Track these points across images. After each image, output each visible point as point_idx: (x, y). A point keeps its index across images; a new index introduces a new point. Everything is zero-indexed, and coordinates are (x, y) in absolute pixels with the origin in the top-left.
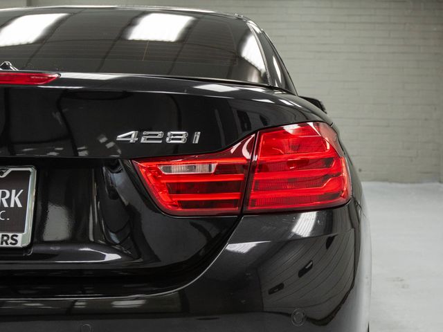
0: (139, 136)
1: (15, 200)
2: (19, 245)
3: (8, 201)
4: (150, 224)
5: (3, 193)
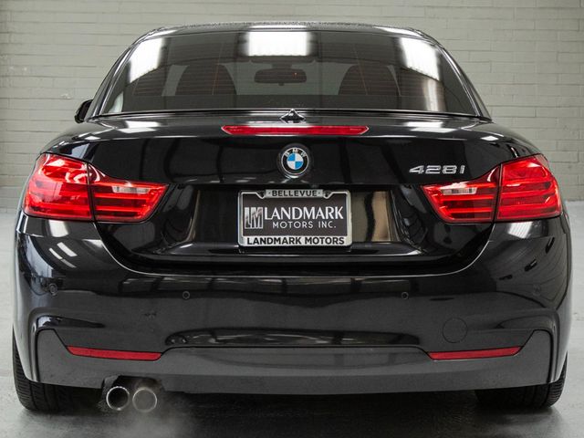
0: (425, 169)
1: (338, 214)
2: (345, 244)
3: (334, 214)
4: (439, 234)
5: (330, 210)
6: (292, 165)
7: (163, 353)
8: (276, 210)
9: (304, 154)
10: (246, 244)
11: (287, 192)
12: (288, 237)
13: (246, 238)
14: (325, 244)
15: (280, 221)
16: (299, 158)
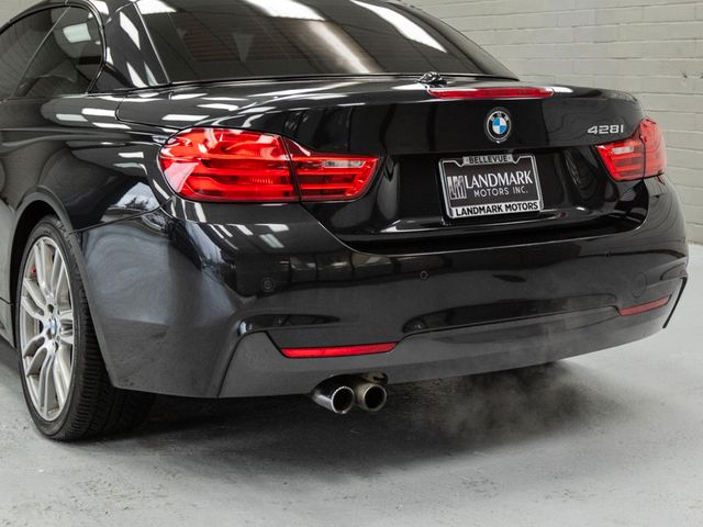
0: (598, 129)
1: (528, 178)
2: (538, 209)
3: (524, 179)
5: (520, 175)
6: (497, 129)
7: (397, 343)
8: (474, 179)
9: (507, 118)
10: (455, 216)
11: (482, 158)
12: (490, 206)
13: (454, 209)
14: (522, 210)
15: (480, 189)
16: (503, 122)
